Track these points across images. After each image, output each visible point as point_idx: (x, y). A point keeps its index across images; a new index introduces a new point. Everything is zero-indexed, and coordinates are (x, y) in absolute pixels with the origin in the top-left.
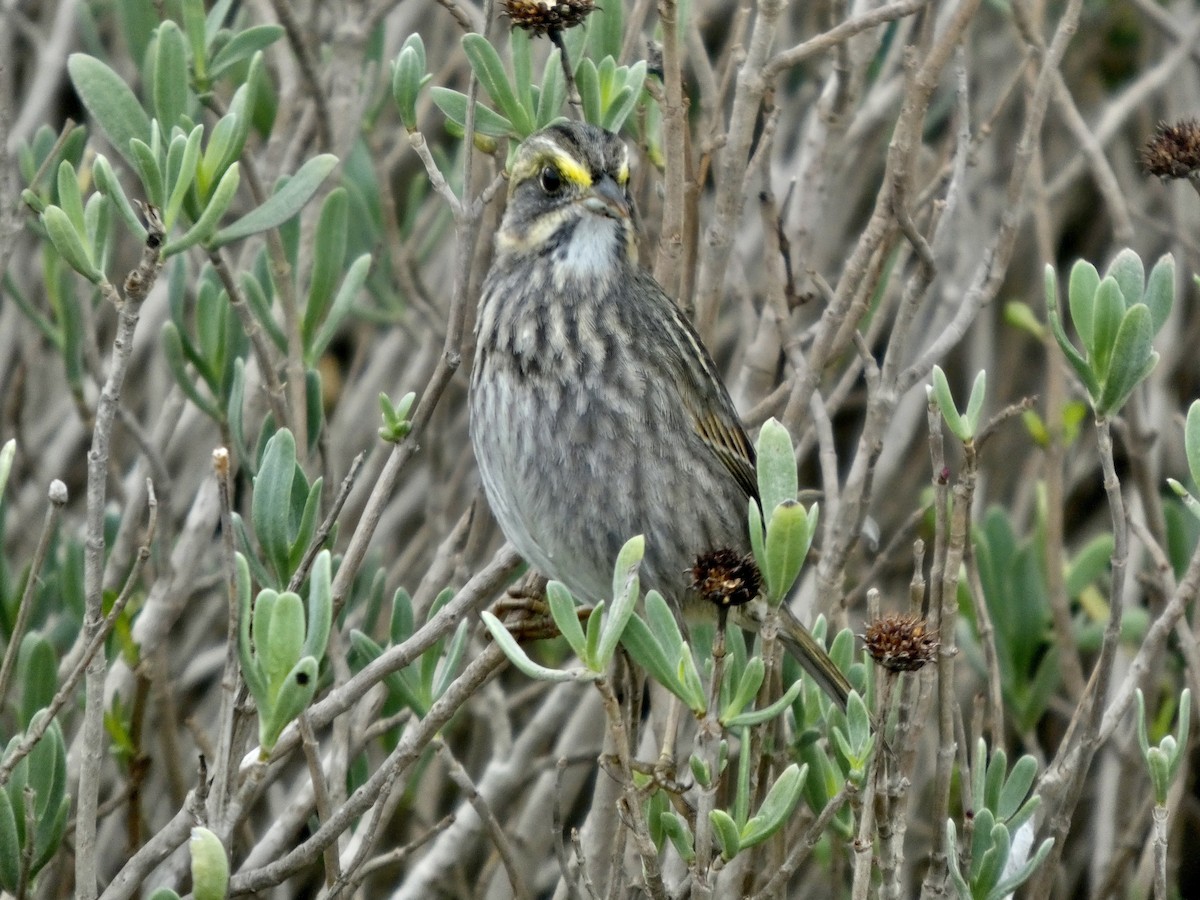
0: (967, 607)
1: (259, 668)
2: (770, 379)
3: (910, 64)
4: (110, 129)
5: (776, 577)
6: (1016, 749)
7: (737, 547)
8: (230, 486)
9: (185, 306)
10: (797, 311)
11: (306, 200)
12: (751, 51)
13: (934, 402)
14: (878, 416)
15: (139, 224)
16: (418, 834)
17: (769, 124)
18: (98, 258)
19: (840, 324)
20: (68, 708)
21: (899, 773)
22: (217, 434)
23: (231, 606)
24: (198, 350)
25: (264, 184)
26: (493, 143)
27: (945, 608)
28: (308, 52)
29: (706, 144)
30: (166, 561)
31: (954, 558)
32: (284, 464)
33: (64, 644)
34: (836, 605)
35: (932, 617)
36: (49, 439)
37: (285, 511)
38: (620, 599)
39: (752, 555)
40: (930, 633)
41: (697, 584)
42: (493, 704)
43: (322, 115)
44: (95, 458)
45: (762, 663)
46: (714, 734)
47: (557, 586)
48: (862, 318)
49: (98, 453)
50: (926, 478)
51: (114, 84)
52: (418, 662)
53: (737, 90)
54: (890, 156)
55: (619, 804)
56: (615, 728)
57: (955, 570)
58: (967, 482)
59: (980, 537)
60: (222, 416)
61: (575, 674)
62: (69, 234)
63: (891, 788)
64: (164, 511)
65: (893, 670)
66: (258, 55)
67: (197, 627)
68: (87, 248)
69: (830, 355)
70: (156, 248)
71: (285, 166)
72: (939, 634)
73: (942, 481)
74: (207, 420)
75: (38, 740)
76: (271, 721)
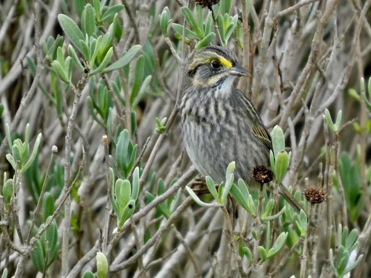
0: (336, 183)
1: (117, 203)
2: (276, 113)
3: (319, 16)
4: (71, 37)
5: (278, 174)
6: (351, 227)
7: (266, 165)
8: (108, 147)
9: (94, 92)
10: (284, 92)
11: (131, 59)
12: (269, 12)
13: (326, 120)
14: (308, 125)
15: (81, 66)
16: (166, 254)
17: (275, 35)
18: (69, 76)
19: (297, 96)
20: (58, 215)
21: (315, 235)
22: (104, 131)
23: (108, 184)
24: (98, 105)
25: (119, 54)
26: (189, 41)
27: (329, 184)
28: (132, 13)
29: (255, 41)
30: (88, 170)
31: (332, 169)
32: (125, 140)
33: (57, 196)
34: (295, 183)
35: (325, 186)
36: (52, 132)
37: (126, 154)
38: (228, 181)
39: (271, 168)
40: (324, 192)
41: (254, 177)
42: (189, 214)
43: (136, 33)
44: (67, 138)
45: (274, 201)
46: (259, 223)
47: (209, 178)
48: (304, 95)
49: (69, 137)
50: (323, 143)
51: (72, 23)
52: (166, 201)
53: (265, 24)
54: (312, 44)
55: (229, 245)
56: (228, 221)
57: (332, 172)
58: (336, 144)
59: (340, 161)
60: (105, 125)
61: (215, 205)
62: (60, 69)
63: (312, 239)
64: (87, 155)
65: (313, 203)
66: (117, 14)
67: (97, 191)
68: (66, 74)
69: (294, 106)
70: (87, 73)
71: (125, 48)
72: (327, 192)
73: (328, 144)
74: (100, 126)
75: (49, 225)
76: (121, 219)
